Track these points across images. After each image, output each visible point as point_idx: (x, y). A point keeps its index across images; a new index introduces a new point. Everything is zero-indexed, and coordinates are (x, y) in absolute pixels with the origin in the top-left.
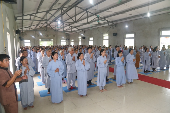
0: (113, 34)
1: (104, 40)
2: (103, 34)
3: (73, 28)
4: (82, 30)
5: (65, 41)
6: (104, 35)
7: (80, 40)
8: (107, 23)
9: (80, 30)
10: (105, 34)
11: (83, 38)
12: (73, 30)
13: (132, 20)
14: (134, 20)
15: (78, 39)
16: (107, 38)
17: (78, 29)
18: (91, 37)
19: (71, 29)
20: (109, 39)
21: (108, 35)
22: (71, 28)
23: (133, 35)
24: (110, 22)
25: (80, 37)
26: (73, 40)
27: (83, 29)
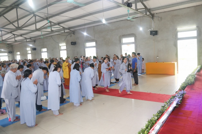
0: (72, 43)
1: (60, 51)
2: (58, 43)
3: (17, 37)
4: (30, 38)
5: (6, 54)
6: (60, 45)
7: (30, 52)
8: (62, 30)
9: (29, 39)
10: (61, 43)
11: (33, 50)
12: (17, 39)
13: (92, 27)
14: (94, 26)
15: (26, 51)
16: (65, 48)
17: (25, 38)
18: (44, 48)
19: (15, 37)
20: (67, 50)
21: (65, 44)
22: (13, 36)
23: (93, 44)
24: (67, 29)
25: (28, 49)
26: (19, 53)
27: (32, 38)
